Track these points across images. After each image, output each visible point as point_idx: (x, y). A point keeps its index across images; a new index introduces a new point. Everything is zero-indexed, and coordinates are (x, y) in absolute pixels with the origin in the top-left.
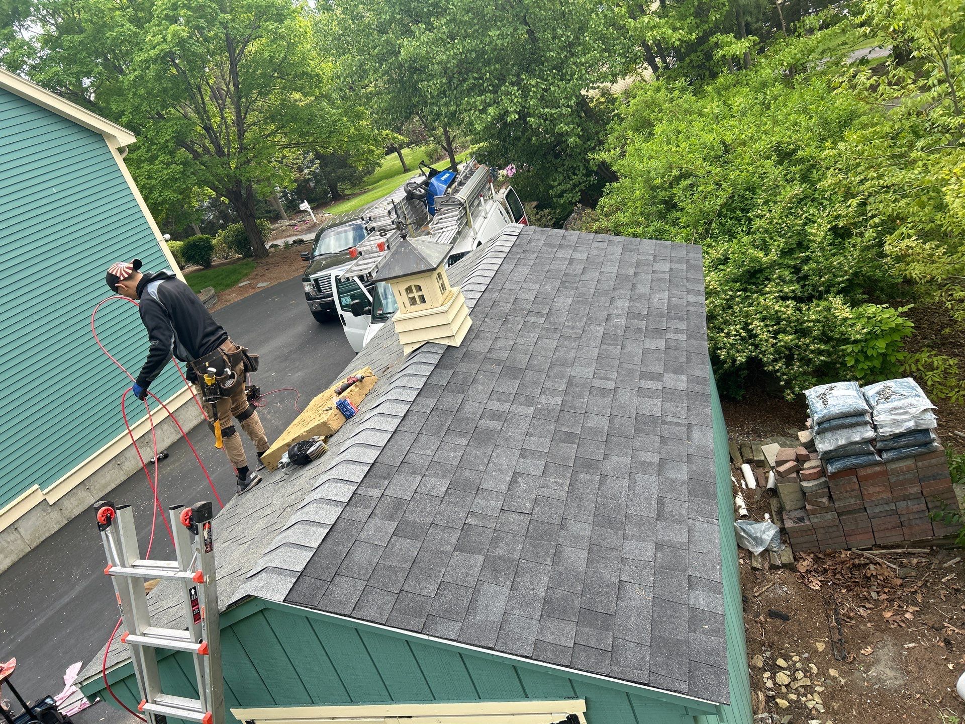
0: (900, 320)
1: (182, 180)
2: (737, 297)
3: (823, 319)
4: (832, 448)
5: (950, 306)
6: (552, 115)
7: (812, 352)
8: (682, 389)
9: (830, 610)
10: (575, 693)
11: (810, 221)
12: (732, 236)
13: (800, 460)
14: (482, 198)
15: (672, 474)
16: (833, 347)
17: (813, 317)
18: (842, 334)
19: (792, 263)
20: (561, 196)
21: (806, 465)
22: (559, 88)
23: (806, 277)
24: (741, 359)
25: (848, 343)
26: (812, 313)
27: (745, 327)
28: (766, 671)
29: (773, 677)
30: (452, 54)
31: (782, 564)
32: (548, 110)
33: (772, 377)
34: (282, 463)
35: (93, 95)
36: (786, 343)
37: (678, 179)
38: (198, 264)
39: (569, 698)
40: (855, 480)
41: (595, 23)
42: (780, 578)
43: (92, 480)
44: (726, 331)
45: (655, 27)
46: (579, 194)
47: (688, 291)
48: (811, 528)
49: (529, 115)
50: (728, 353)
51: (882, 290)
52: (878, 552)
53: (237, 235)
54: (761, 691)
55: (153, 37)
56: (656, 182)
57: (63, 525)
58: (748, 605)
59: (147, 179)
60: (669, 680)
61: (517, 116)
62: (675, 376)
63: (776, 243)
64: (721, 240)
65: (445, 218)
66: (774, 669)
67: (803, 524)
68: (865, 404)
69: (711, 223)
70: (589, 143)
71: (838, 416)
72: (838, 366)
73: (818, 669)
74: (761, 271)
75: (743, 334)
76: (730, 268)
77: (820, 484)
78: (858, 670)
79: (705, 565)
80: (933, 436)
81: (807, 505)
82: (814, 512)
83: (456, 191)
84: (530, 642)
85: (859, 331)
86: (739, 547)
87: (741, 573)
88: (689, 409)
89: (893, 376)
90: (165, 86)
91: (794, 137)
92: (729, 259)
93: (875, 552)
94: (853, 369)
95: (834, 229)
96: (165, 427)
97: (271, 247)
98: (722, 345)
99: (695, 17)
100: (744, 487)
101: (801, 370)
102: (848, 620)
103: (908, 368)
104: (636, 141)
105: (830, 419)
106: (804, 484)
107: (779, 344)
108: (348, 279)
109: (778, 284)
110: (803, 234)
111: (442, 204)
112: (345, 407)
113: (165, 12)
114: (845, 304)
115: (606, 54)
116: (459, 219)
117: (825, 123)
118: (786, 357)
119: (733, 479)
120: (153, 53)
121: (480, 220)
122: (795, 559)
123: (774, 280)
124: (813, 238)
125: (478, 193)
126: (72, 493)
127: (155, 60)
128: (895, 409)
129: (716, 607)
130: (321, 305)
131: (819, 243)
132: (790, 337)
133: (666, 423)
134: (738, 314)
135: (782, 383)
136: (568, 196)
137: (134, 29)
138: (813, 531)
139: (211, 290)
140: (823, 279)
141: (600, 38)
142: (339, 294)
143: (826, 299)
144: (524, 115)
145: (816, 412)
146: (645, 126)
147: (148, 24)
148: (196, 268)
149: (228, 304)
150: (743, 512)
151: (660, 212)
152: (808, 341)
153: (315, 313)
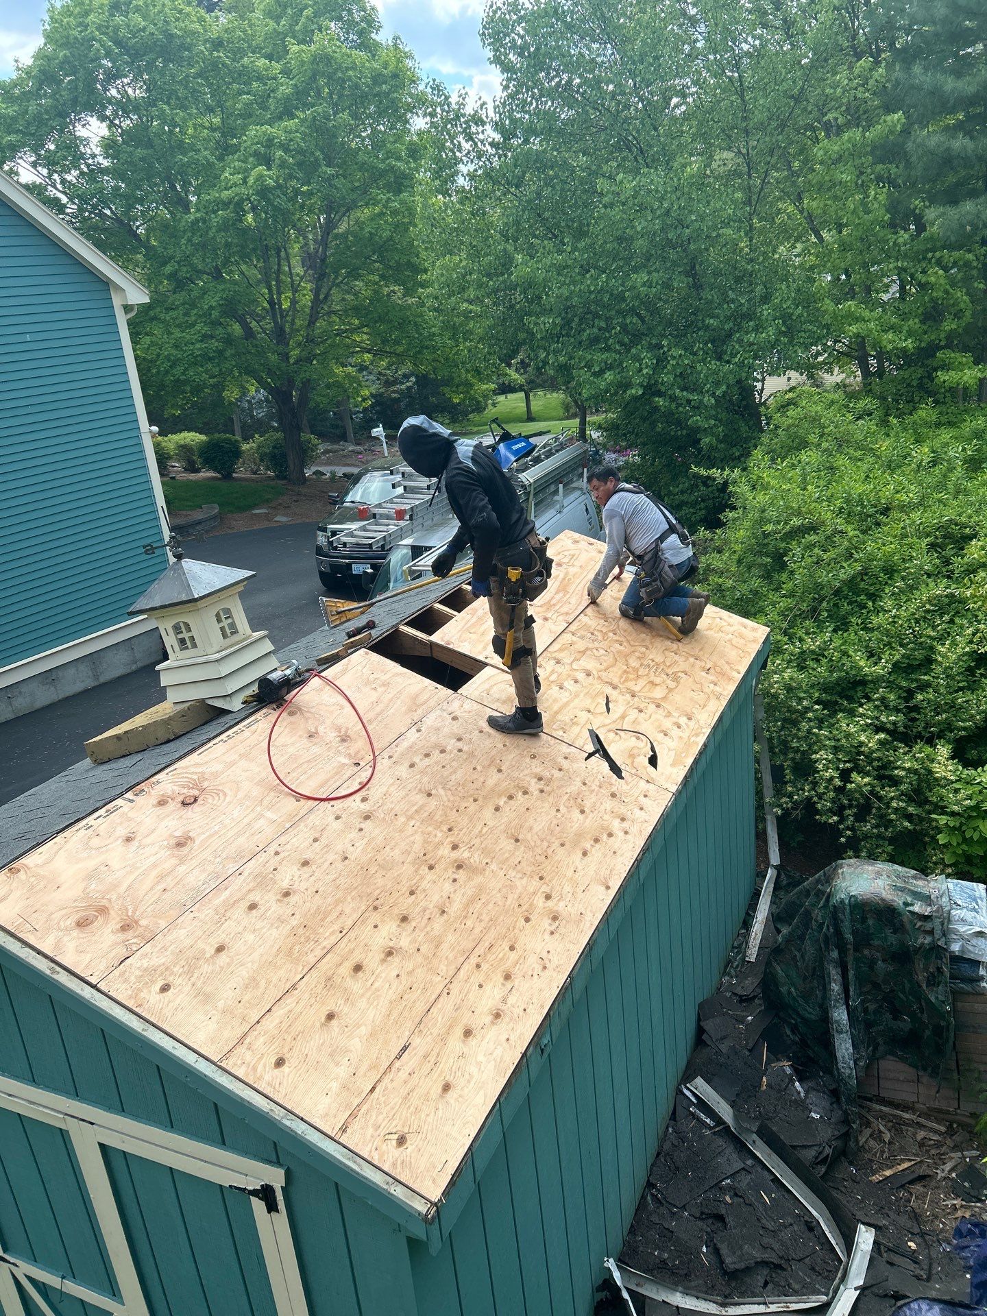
3: (921, 771)
6: (689, 401)
7: (896, 810)
10: (277, 1159)
11: (941, 639)
12: (842, 625)
14: (562, 486)
16: (926, 813)
17: (907, 765)
18: (941, 799)
19: (904, 684)
23: (916, 708)
25: (943, 813)
26: (906, 761)
30: (577, 290)
36: (860, 787)
38: (215, 470)
39: (268, 1161)
49: (660, 394)
53: (274, 447)
55: (231, 174)
63: (889, 652)
69: (821, 602)
72: (927, 839)
74: (863, 682)
83: (524, 469)
85: (961, 801)
94: (944, 850)
96: (82, 667)
97: (314, 473)
101: (875, 831)
109: (876, 707)
114: (952, 758)
120: (226, 195)
123: (874, 701)
124: (940, 659)
127: (225, 205)
130: (332, 566)
131: (946, 668)
132: (867, 780)
135: (843, 840)
140: (939, 718)
141: (782, 317)
143: (933, 746)
144: (652, 389)
147: (231, 157)
148: (211, 474)
149: (230, 532)
151: (764, 566)
152: (893, 794)
153: (322, 574)
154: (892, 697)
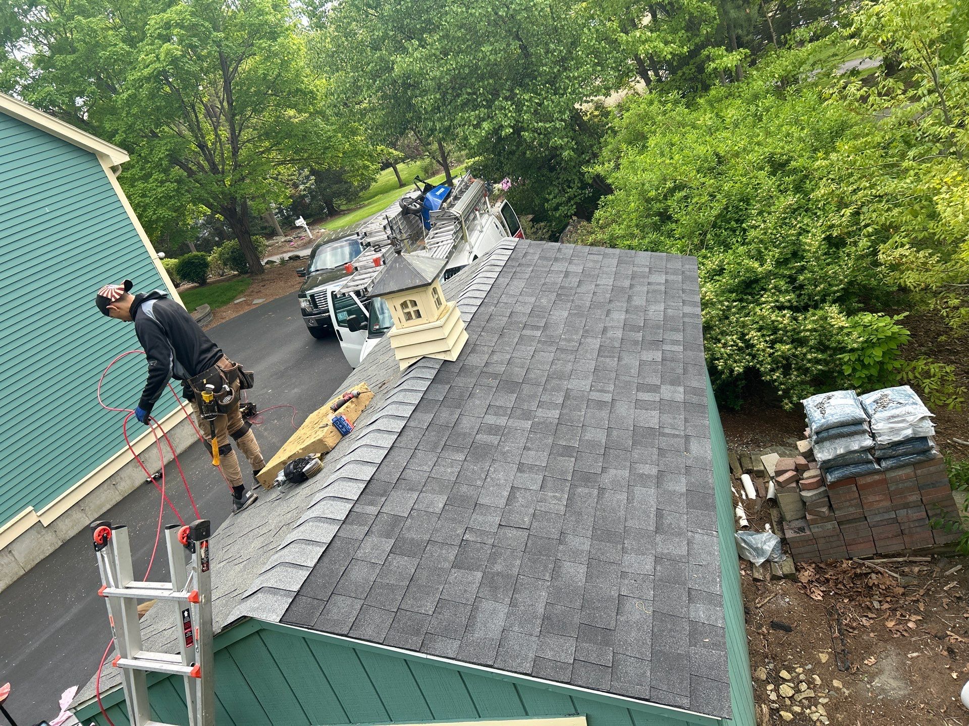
0: (896, 328)
1: (176, 198)
2: (734, 307)
3: (820, 328)
4: (830, 457)
5: (945, 314)
6: (546, 129)
7: (809, 361)
8: (679, 400)
9: (833, 620)
10: (576, 710)
11: (804, 231)
12: (728, 247)
13: (800, 470)
14: (477, 212)
15: (671, 486)
16: (830, 356)
17: (809, 327)
18: (839, 343)
19: (787, 273)
20: (556, 209)
21: (806, 475)
22: (553, 102)
23: (801, 287)
24: (738, 369)
25: (845, 352)
26: (809, 322)
27: (742, 337)
28: (769, 683)
29: (776, 690)
30: (445, 69)
31: (784, 575)
32: (542, 124)
33: (770, 386)
34: (277, 481)
35: (86, 114)
36: (782, 352)
37: (672, 191)
38: (193, 281)
39: (570, 715)
40: (855, 489)
41: (588, 37)
42: (782, 589)
43: (87, 500)
44: (723, 341)
45: (646, 41)
46: (574, 207)
47: (684, 302)
48: (812, 538)
49: (523, 129)
50: (726, 364)
51: (877, 298)
52: (879, 561)
53: (232, 252)
54: (765, 704)
55: (146, 56)
56: (649, 195)
57: (57, 547)
58: (750, 616)
59: (141, 197)
60: (671, 696)
61: (511, 130)
62: (672, 388)
63: (771, 253)
64: (716, 251)
65: (441, 232)
66: (778, 681)
67: (803, 534)
68: (862, 413)
69: (705, 235)
70: (583, 156)
71: (837, 425)
72: (836, 374)
73: (822, 680)
74: (756, 281)
75: (740, 344)
76: (725, 279)
77: (820, 493)
78: (862, 681)
79: (704, 578)
80: (931, 443)
81: (807, 515)
82: (814, 522)
83: (451, 205)
84: (530, 659)
85: (855, 340)
86: (740, 558)
87: (743, 584)
88: (686, 420)
89: (890, 384)
90: (158, 104)
91: (787, 148)
92: (725, 269)
93: (876, 561)
94: (850, 378)
95: (828, 239)
97: (267, 263)
98: (719, 356)
99: (687, 31)
100: (744, 497)
101: (799, 379)
102: (851, 630)
103: (905, 376)
104: (630, 154)
105: (828, 428)
106: (804, 493)
107: (776, 354)
108: (344, 294)
109: (773, 294)
110: (797, 243)
111: (438, 218)
112: (341, 424)
113: (158, 31)
114: (841, 313)
115: (599, 68)
116: (455, 233)
117: (817, 134)
118: (784, 366)
119: (733, 490)
120: (146, 72)
121: (476, 234)
122: (797, 570)
123: (770, 290)
124: (807, 248)
125: (474, 207)
126: (67, 514)
127: (148, 79)
128: (893, 417)
129: (716, 620)
130: (317, 321)
131: (814, 253)
132: (788, 347)
133: (664, 435)
134: (734, 324)
135: (780, 393)
136: (563, 209)
137: (127, 48)
138: (814, 541)
139: (206, 308)
140: (818, 289)
141: (592, 53)
142: (335, 309)
143: (822, 309)
144: (518, 130)
145: (814, 421)
146: (638, 139)
147: (141, 43)
148: (191, 285)
149: (224, 321)
150: (744, 522)
151: (655, 224)
152: (805, 350)
153: (311, 329)
154: (782, 283)
